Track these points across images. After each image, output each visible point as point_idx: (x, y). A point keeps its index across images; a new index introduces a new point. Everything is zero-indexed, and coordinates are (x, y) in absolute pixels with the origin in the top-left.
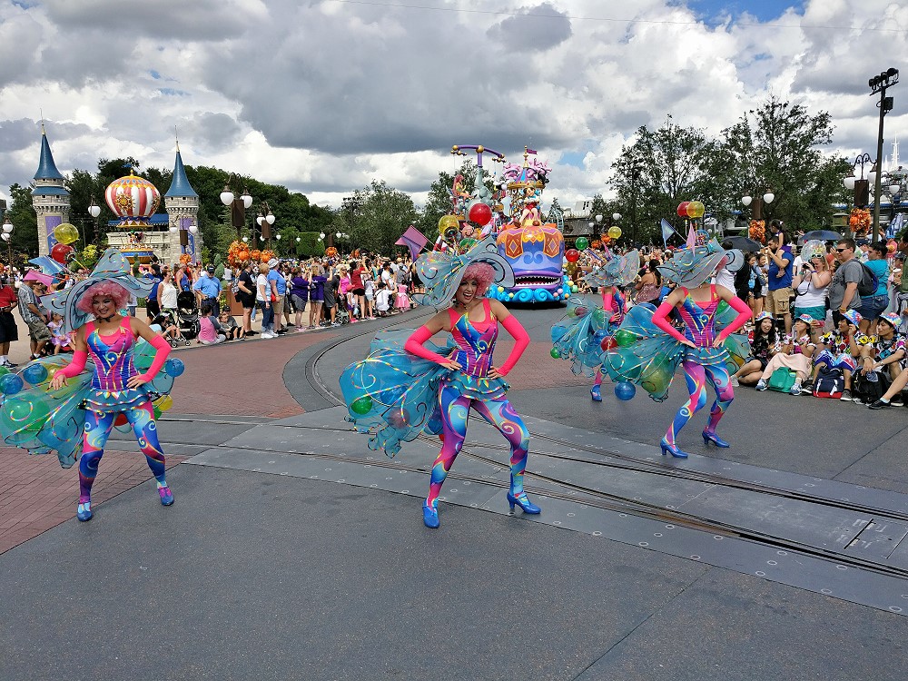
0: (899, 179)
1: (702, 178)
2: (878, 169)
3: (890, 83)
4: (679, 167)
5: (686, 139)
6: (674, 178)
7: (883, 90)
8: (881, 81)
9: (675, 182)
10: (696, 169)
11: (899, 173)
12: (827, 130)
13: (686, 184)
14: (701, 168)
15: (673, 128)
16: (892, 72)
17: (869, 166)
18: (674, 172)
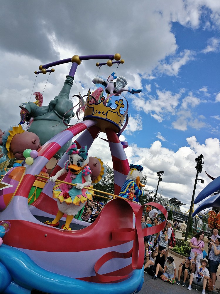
0: (161, 200)
1: (111, 183)
2: (155, 196)
3: (162, 174)
4: (106, 178)
5: (110, 171)
6: (104, 181)
7: (160, 176)
8: (160, 173)
9: (104, 182)
10: (111, 180)
11: (161, 198)
12: (146, 181)
13: (107, 184)
14: (112, 180)
15: (107, 166)
16: (163, 172)
17: (153, 195)
18: (104, 179)
